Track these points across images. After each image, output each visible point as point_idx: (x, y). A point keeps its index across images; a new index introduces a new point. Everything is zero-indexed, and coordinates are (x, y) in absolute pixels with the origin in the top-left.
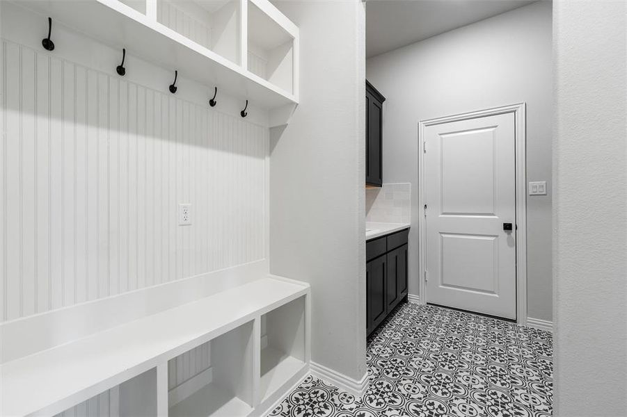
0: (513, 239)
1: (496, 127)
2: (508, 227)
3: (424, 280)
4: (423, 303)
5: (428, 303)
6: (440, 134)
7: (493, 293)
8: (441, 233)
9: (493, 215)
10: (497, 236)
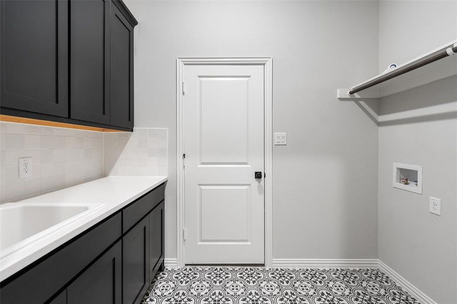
0: (262, 186)
1: (249, 77)
2: (258, 175)
3: (182, 240)
4: (182, 266)
5: (186, 265)
6: (199, 77)
7: (246, 241)
8: (200, 185)
9: (246, 164)
10: (249, 185)
